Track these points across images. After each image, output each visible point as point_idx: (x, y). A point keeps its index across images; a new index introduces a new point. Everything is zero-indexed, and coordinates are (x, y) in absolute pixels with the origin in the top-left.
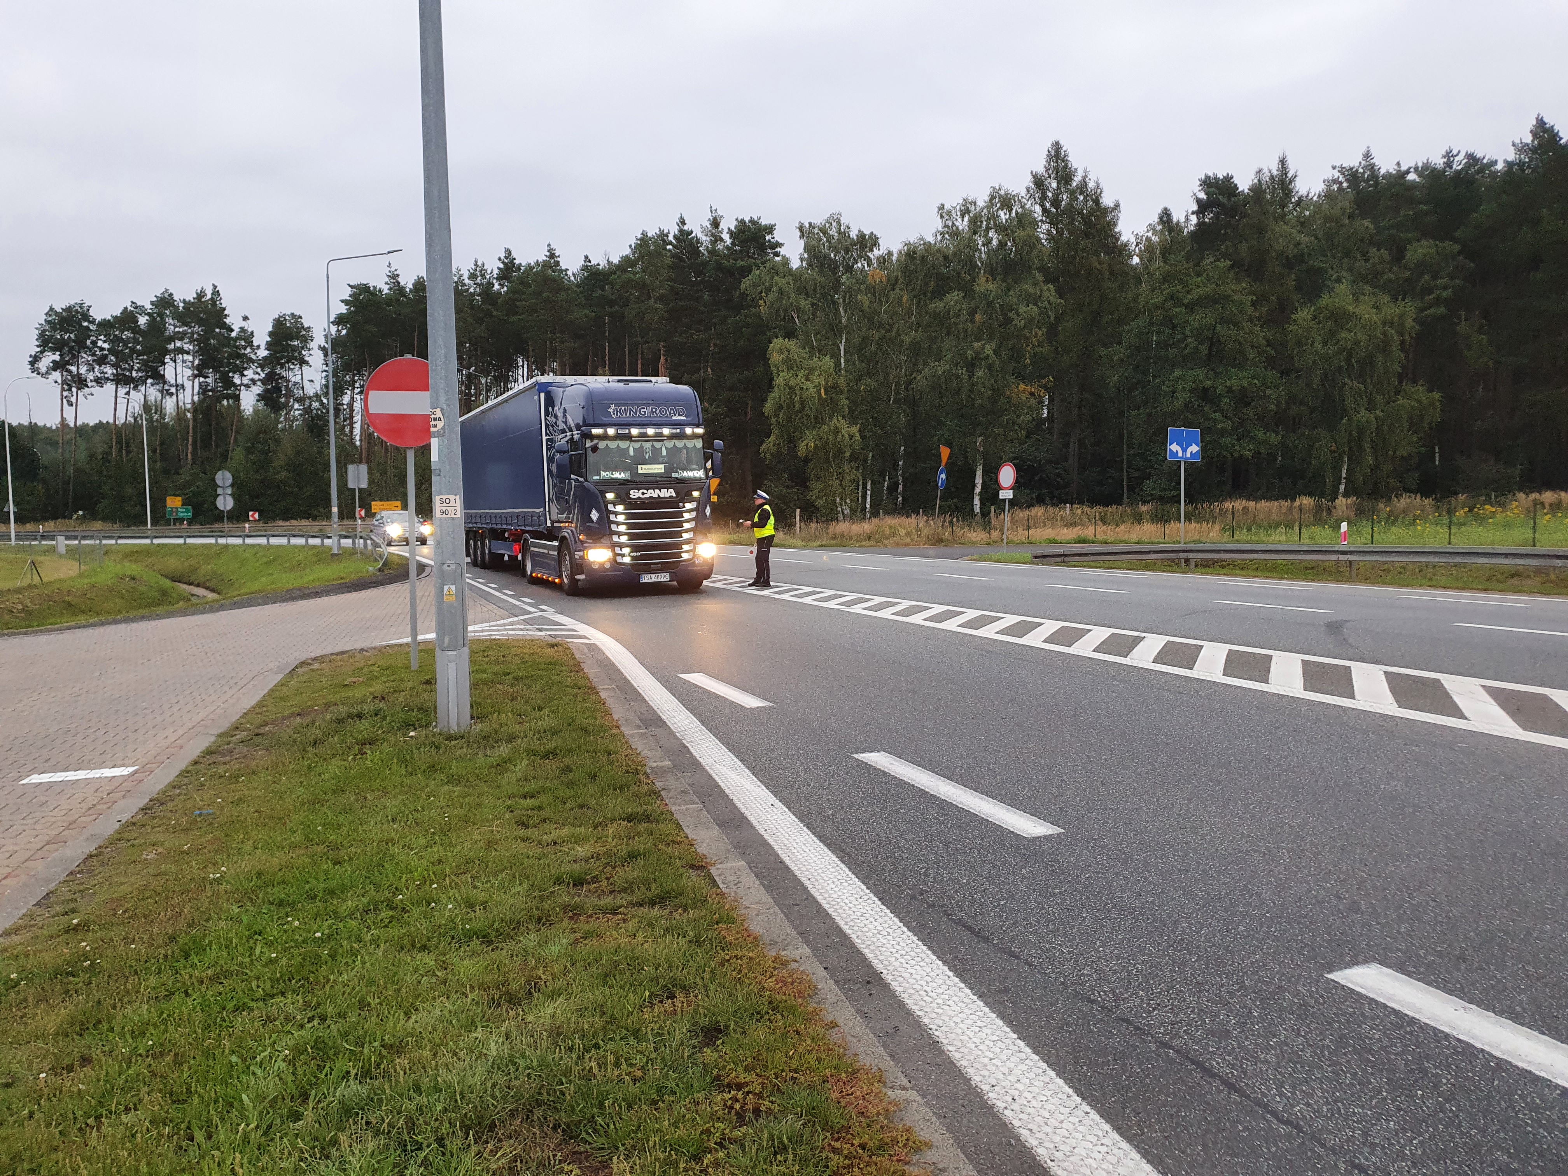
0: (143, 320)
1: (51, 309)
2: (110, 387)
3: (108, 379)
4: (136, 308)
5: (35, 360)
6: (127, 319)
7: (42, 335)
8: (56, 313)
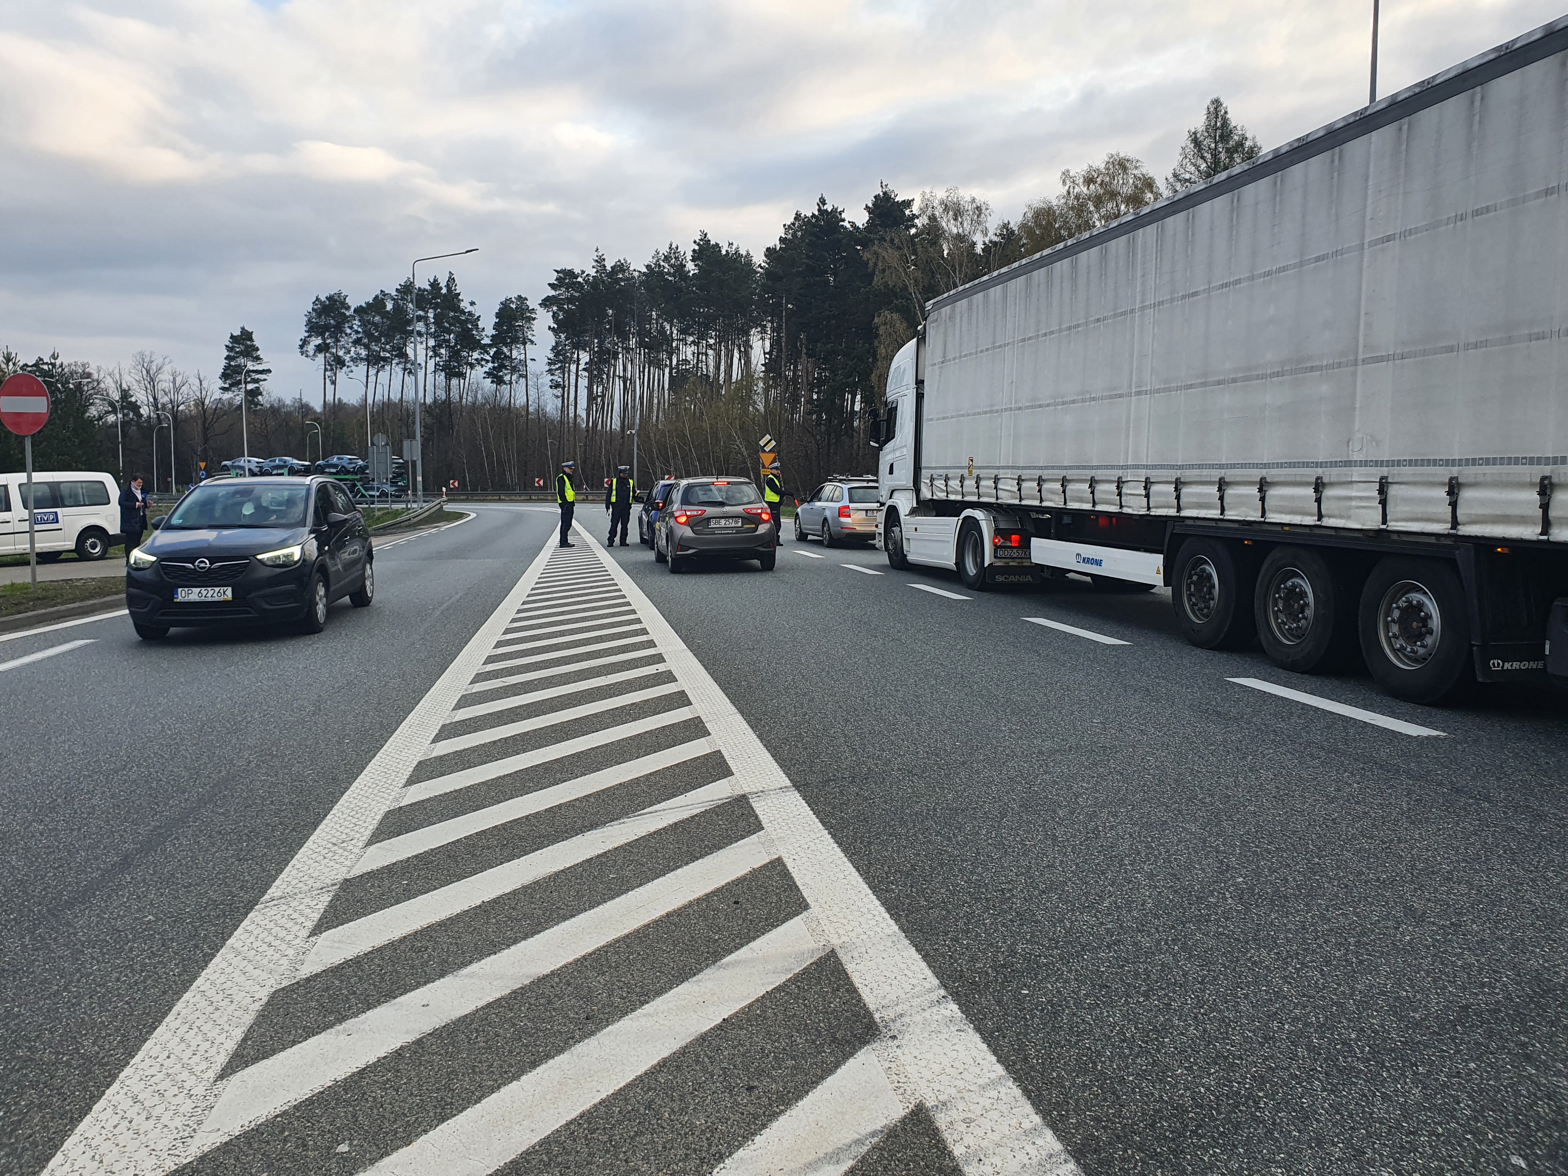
0: (389, 306)
1: (317, 299)
2: (363, 367)
3: (361, 359)
4: (385, 295)
5: (304, 343)
6: (378, 303)
7: (309, 322)
8: (322, 303)
